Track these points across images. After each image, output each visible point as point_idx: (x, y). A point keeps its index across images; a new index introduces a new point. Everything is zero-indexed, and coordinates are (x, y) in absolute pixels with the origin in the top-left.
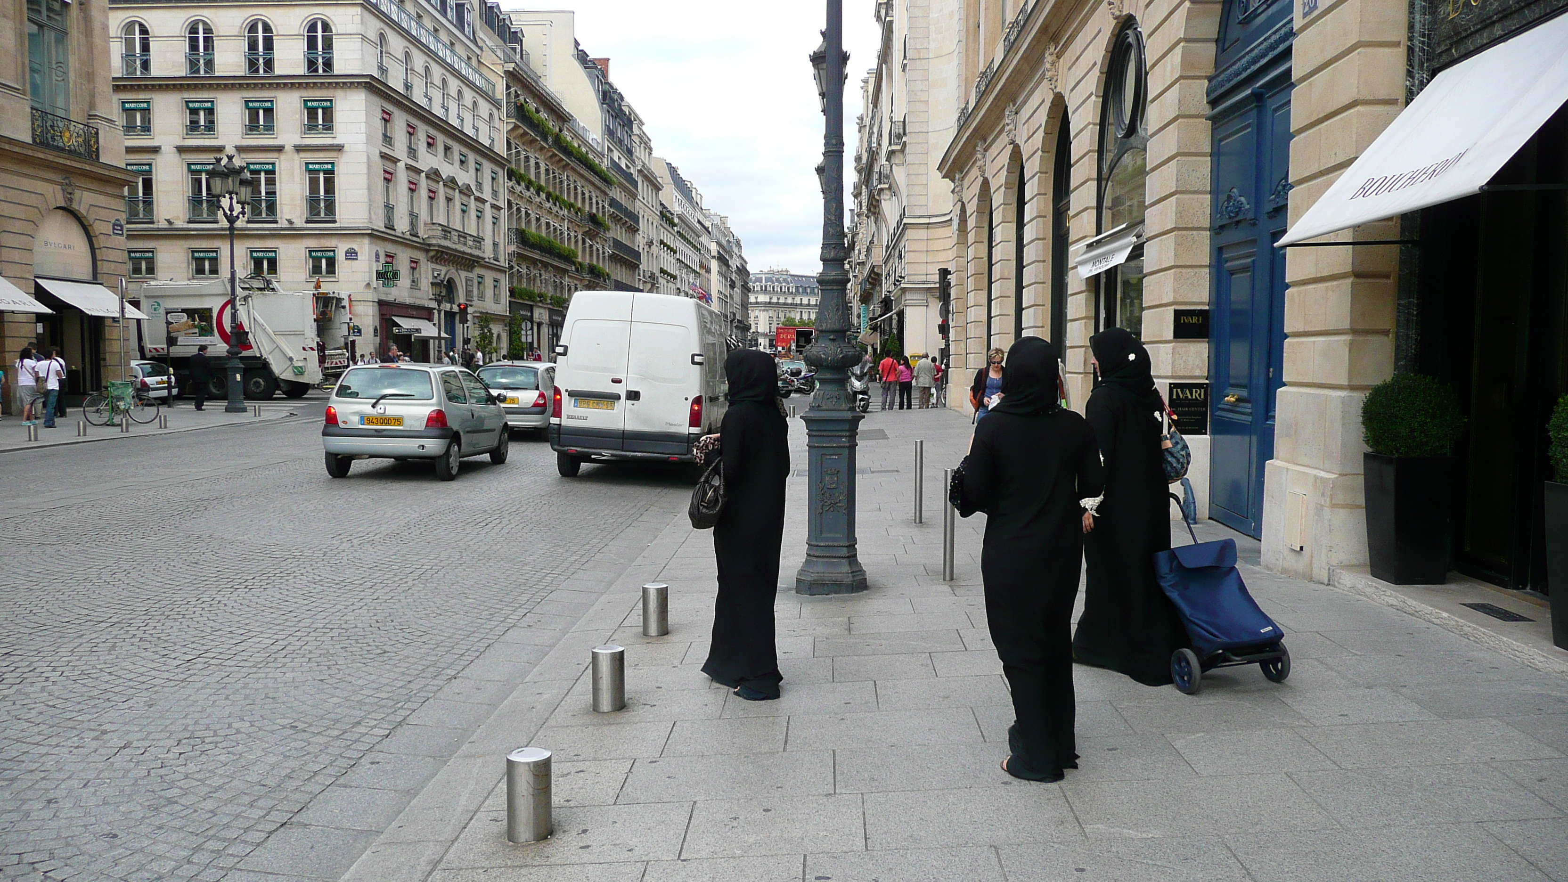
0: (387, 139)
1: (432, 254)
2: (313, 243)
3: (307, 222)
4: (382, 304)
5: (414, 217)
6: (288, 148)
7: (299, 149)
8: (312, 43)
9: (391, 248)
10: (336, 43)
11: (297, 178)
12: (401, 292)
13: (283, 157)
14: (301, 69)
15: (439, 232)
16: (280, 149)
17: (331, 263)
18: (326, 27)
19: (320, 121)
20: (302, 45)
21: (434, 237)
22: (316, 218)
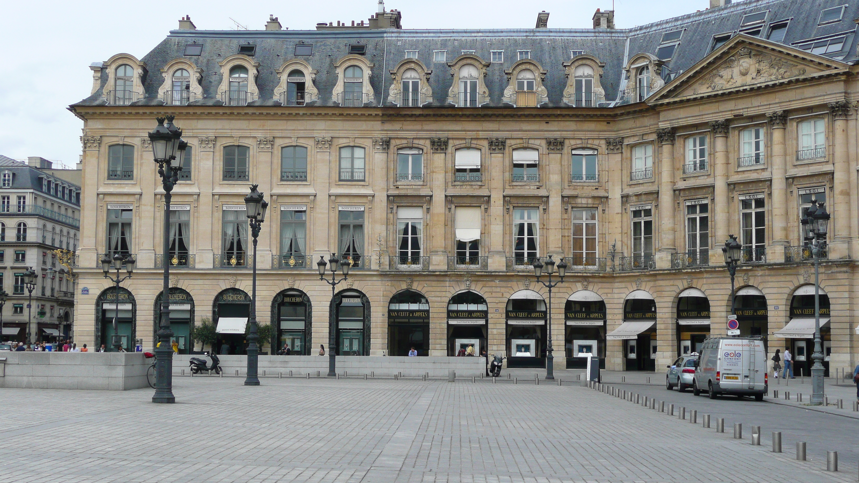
0: (44, 263)
1: (59, 303)
2: (15, 302)
3: (14, 294)
4: (39, 324)
5: (53, 290)
6: (8, 267)
7: (12, 268)
8: (19, 230)
9: (43, 303)
10: (28, 231)
11: (11, 278)
12: (47, 319)
13: (6, 271)
14: (14, 240)
15: (62, 294)
16: (5, 268)
17: (22, 309)
18: (25, 225)
19: (20, 258)
20: (15, 231)
21: (60, 296)
22: (17, 293)
